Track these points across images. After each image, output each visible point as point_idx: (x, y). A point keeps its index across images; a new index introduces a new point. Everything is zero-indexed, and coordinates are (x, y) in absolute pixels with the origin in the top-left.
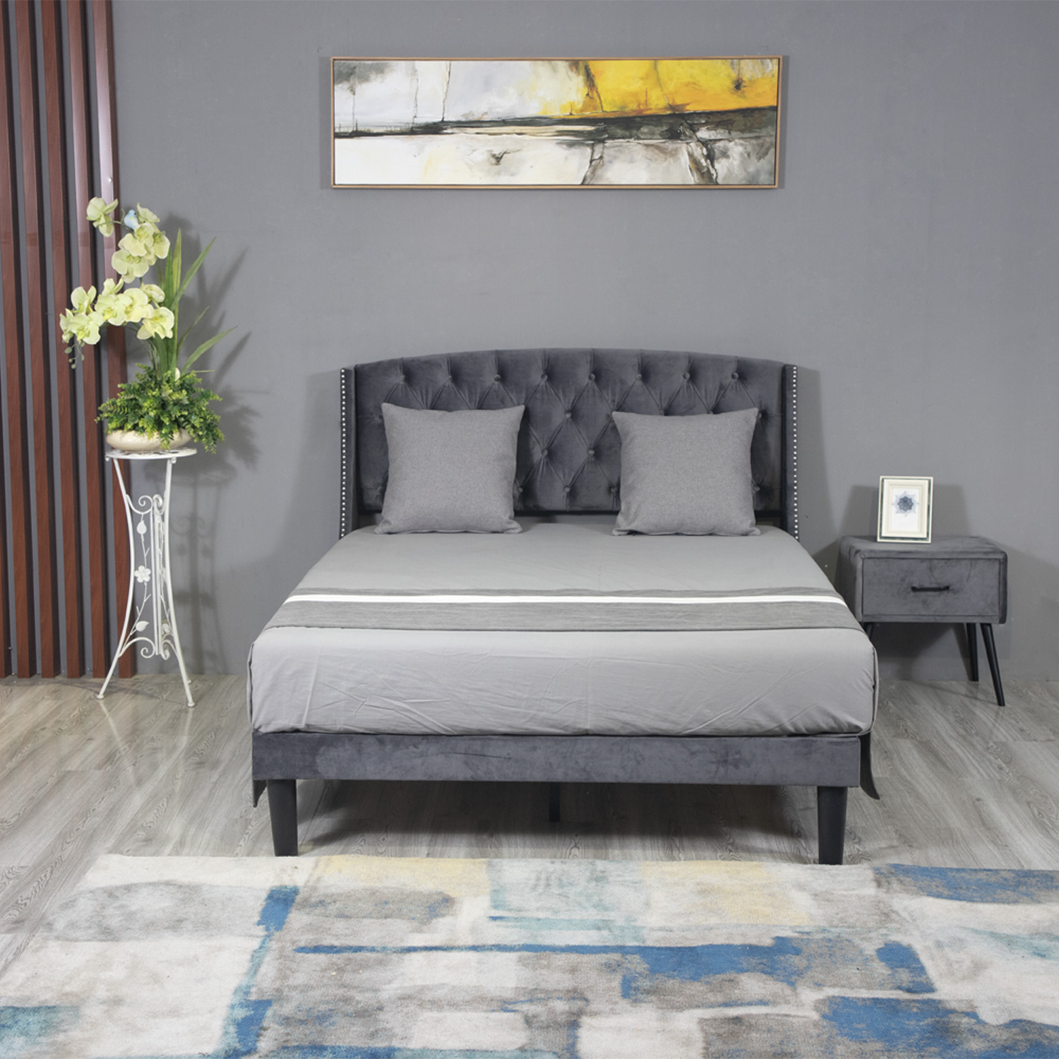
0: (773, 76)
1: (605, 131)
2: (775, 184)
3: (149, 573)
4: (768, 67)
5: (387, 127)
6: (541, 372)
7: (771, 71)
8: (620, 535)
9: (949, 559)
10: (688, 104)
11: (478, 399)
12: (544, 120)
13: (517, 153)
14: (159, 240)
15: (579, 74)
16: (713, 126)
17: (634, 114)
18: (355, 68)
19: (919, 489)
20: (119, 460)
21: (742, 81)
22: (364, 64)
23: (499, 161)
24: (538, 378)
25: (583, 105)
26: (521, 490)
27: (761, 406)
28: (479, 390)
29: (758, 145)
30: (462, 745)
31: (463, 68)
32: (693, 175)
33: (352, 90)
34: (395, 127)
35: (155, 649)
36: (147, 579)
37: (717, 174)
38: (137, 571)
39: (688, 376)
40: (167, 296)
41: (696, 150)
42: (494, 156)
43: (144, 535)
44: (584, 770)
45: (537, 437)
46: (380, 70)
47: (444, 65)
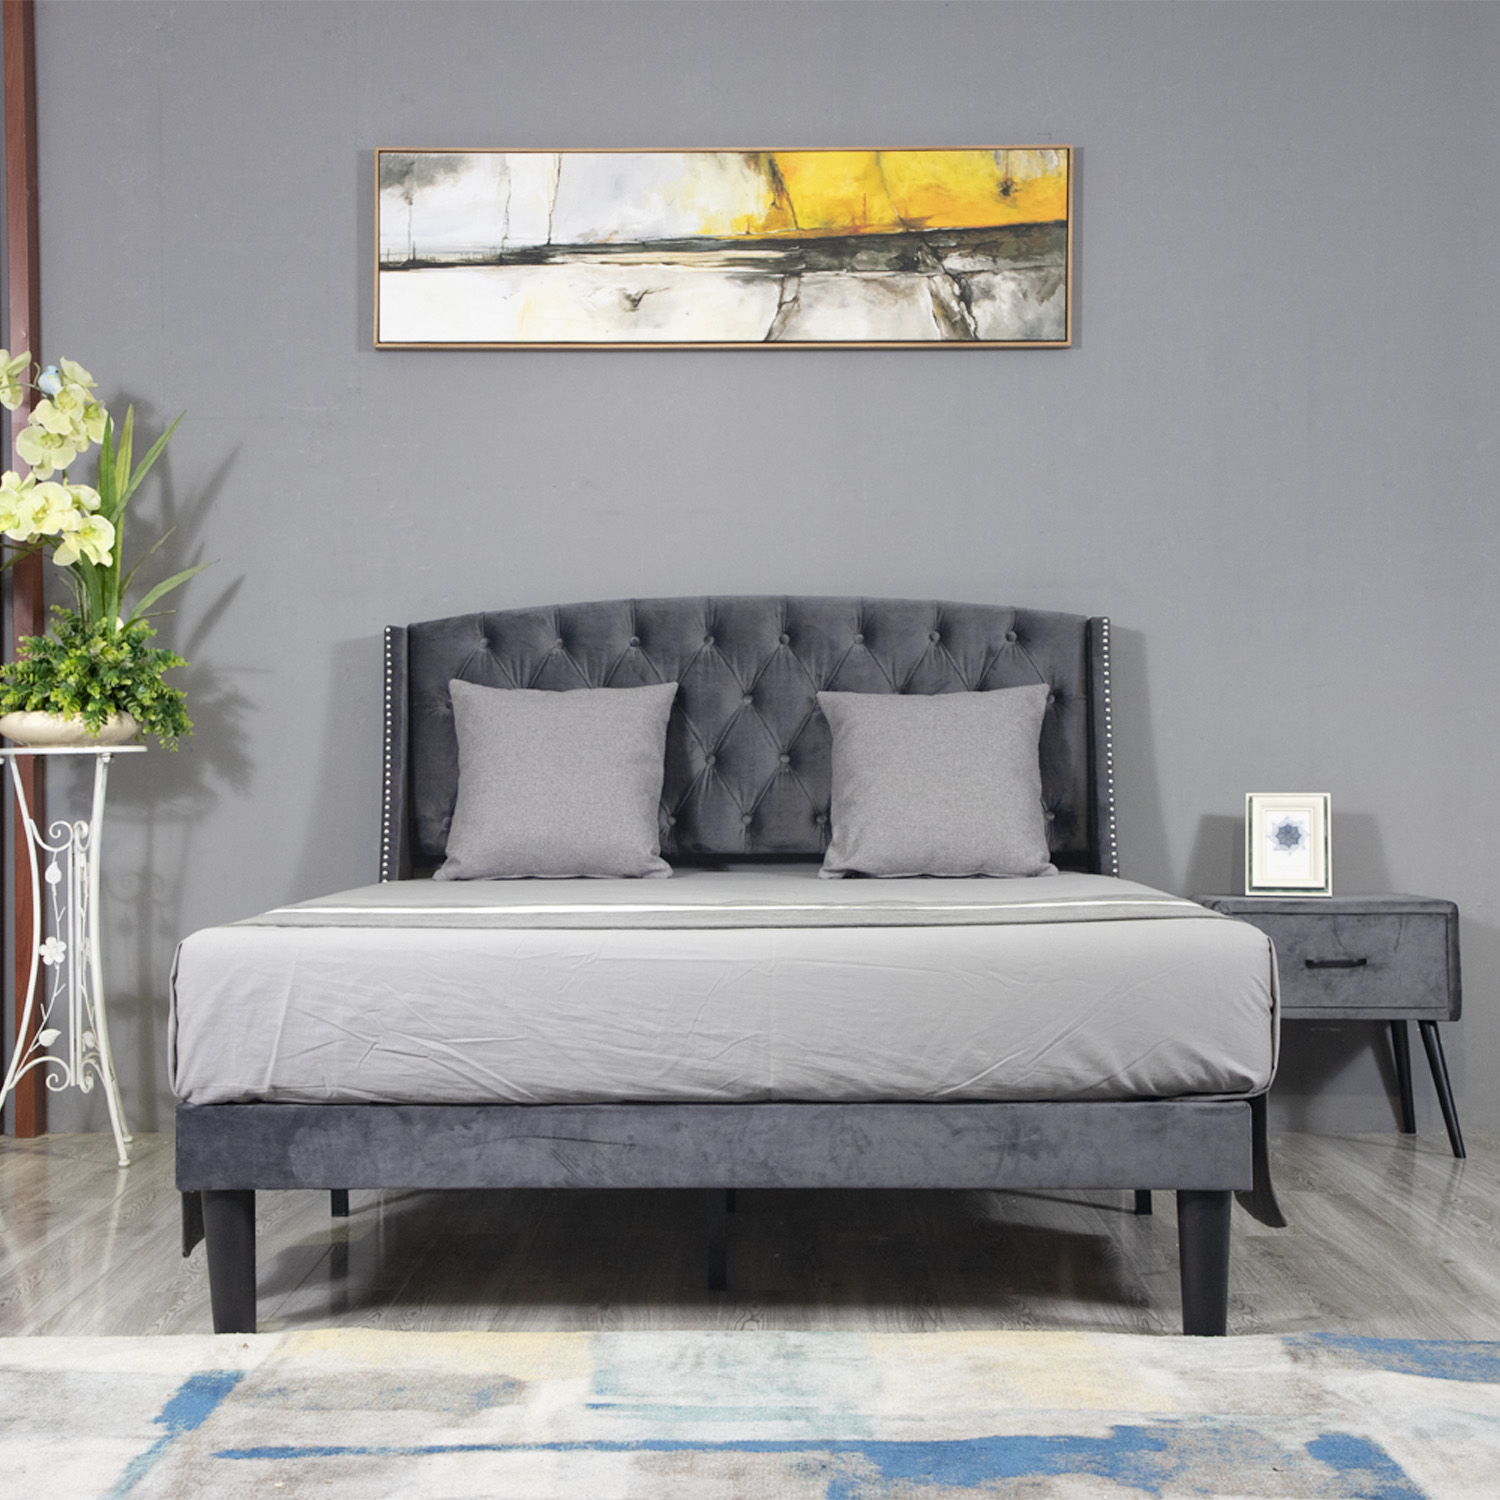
0: (1060, 175)
1: (801, 258)
2: (1066, 340)
3: (63, 946)
4: (1052, 162)
5: (461, 253)
6: (703, 633)
7: (1057, 167)
8: (831, 878)
9: (1363, 914)
10: (929, 218)
11: (603, 674)
12: (707, 243)
13: (664, 293)
14: (94, 414)
15: (760, 173)
16: (968, 251)
17: (845, 233)
18: (412, 164)
19: (1308, 811)
20: (18, 757)
21: (1013, 183)
22: (427, 159)
23: (636, 306)
24: (698, 641)
25: (767, 220)
26: (673, 821)
27: (1053, 682)
28: (605, 661)
29: (1039, 279)
30: (548, 1120)
31: (580, 164)
32: (939, 326)
33: (407, 198)
34: (474, 253)
35: (70, 1075)
36: (60, 959)
37: (976, 323)
38: (43, 946)
39: (937, 636)
40: (104, 501)
41: (943, 288)
42: (628, 297)
43: (57, 885)
44: (765, 1164)
45: (698, 734)
46: (451, 168)
47: (550, 159)
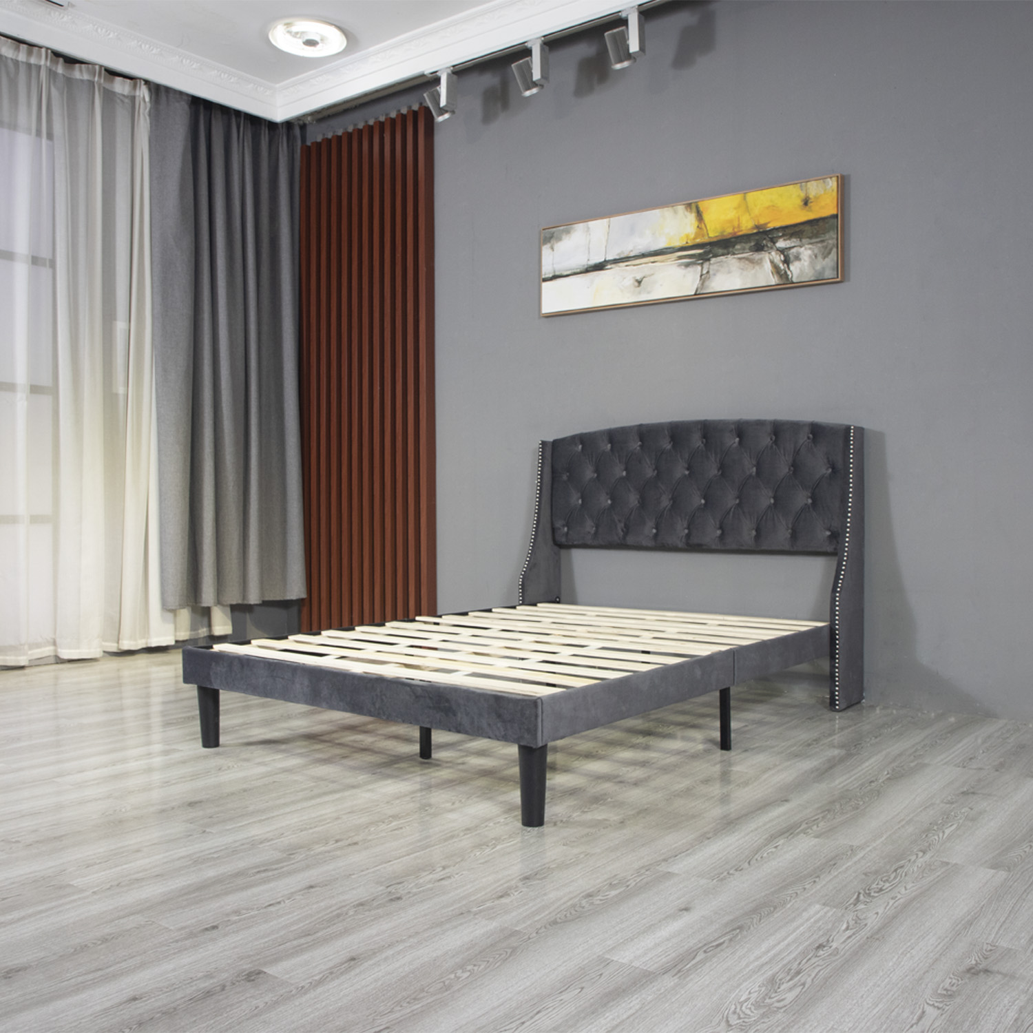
0: (833, 190)
1: (710, 252)
2: (838, 277)
4: (828, 184)
5: (571, 270)
7: (832, 187)
10: (769, 223)
12: (669, 250)
13: (651, 277)
15: (692, 213)
16: (788, 237)
17: (730, 236)
21: (810, 199)
22: (558, 230)
23: (640, 284)
25: (695, 235)
27: (828, 461)
29: (823, 247)
31: (618, 221)
32: (774, 277)
33: (552, 249)
34: (576, 269)
37: (792, 274)
41: (776, 257)
42: (637, 281)
46: (568, 232)
47: (605, 221)
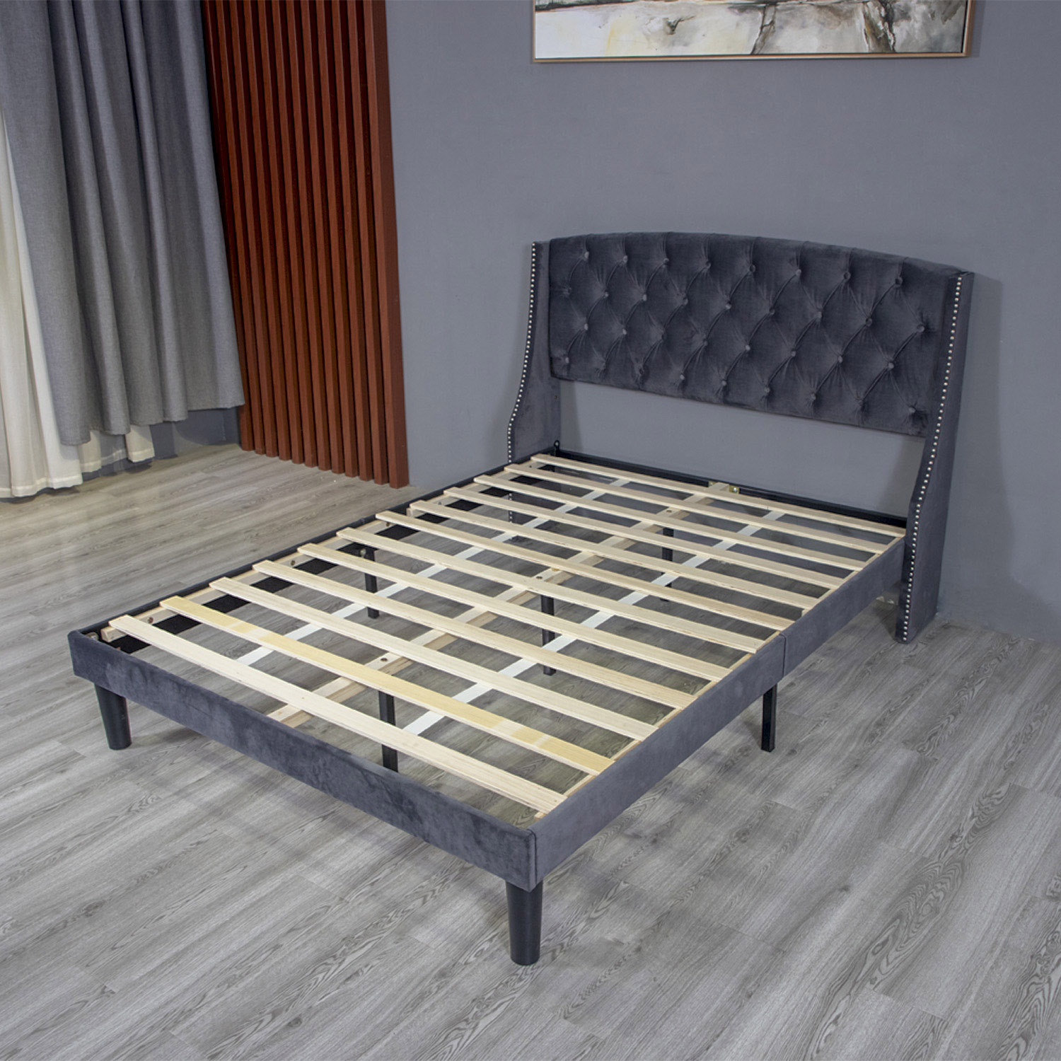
2: (962, 50)
6: (706, 259)
13: (690, 21)
23: (674, 30)
24: (701, 265)
29: (945, 2)
32: (868, 42)
37: (895, 39)
39: (848, 275)
41: (873, 11)
42: (669, 24)
